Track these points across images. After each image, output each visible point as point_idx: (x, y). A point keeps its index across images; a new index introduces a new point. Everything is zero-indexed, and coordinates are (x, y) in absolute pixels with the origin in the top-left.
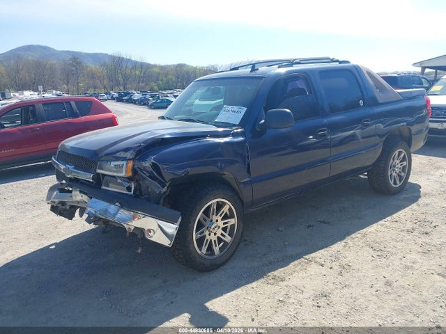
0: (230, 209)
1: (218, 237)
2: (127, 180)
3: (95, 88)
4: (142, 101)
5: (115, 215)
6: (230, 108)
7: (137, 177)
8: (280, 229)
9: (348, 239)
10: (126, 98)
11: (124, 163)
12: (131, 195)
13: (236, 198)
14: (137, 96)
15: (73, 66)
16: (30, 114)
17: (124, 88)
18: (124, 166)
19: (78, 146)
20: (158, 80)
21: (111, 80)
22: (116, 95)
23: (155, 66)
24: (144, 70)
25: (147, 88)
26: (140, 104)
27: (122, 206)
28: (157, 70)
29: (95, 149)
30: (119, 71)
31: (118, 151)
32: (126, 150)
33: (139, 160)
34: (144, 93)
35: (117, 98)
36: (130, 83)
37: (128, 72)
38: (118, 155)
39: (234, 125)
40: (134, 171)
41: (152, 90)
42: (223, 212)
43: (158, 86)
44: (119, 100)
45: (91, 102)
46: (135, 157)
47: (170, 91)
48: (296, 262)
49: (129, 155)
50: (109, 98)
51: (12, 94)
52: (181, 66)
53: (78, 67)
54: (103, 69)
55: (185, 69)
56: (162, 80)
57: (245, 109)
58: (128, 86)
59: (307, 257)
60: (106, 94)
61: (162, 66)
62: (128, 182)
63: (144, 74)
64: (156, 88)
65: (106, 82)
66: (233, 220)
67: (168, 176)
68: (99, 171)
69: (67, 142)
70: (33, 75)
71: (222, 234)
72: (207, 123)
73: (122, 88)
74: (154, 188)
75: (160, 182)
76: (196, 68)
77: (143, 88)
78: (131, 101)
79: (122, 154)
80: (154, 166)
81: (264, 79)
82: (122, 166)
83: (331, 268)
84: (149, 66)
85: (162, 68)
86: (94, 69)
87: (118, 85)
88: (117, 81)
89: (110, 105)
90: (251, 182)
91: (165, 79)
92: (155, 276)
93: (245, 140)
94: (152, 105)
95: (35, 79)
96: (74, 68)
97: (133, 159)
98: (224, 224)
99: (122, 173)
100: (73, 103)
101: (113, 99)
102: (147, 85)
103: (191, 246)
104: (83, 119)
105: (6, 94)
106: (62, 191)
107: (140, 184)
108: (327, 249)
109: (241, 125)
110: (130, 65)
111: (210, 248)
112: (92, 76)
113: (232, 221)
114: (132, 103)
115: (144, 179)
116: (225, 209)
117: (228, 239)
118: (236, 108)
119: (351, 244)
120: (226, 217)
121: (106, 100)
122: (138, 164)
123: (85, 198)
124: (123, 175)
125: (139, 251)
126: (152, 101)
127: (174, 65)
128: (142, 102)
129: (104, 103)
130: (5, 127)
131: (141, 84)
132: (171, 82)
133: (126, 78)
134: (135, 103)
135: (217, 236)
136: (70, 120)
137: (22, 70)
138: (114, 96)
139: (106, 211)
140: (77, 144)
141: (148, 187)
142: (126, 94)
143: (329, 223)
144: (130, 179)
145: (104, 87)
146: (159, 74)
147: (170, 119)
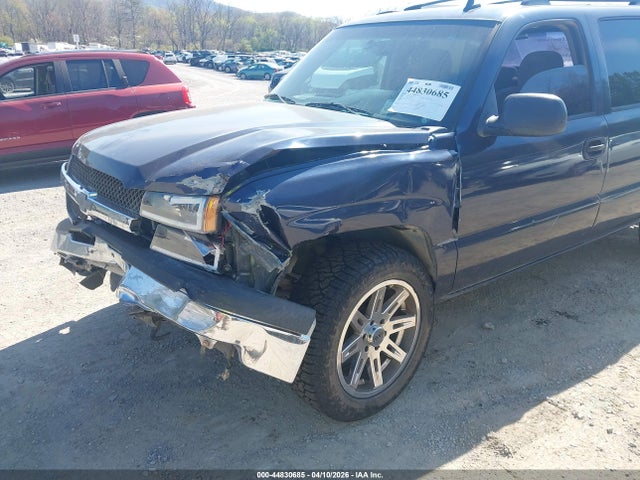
0: (410, 299)
1: (382, 354)
2: (206, 239)
3: (159, 43)
4: (227, 66)
5: (177, 311)
6: (422, 84)
7: (227, 234)
8: (487, 325)
9: (625, 361)
10: (204, 60)
11: (200, 201)
12: (213, 272)
13: (423, 278)
14: (221, 58)
15: (127, 6)
16: (47, 77)
17: (203, 46)
18: (201, 208)
19: (103, 153)
20: (252, 36)
21: (182, 31)
22: (190, 56)
23: (248, 14)
24: (232, 19)
25: (236, 47)
26: (224, 71)
27: (192, 297)
28: (251, 20)
29: (137, 163)
30: (196, 19)
31: (188, 175)
32: (206, 173)
33: (233, 197)
34: (231, 54)
35: (192, 60)
36: (212, 39)
37: (209, 20)
38: (186, 182)
39: (433, 123)
40: (222, 222)
41: (243, 50)
42: (397, 304)
43: (252, 44)
44: (195, 63)
45: (146, 63)
46: (226, 190)
47: (269, 53)
48: (534, 411)
49: (211, 185)
50: (180, 59)
51: (39, 47)
52: (287, 15)
53: (134, 9)
54: (172, 16)
55: (294, 20)
56: (258, 36)
57: (457, 89)
58: (208, 42)
59: (554, 399)
60: (176, 53)
61: (260, 15)
62: (207, 244)
63: (232, 25)
64: (249, 47)
65: (175, 34)
66: (413, 319)
67: (295, 236)
68: (145, 213)
69: (87, 139)
70: (69, 19)
71: (390, 348)
72: (370, 116)
73: (198, 45)
74: (262, 260)
75: (276, 249)
76: (309, 19)
77: (230, 46)
78: (211, 66)
79: (196, 182)
80: (267, 214)
81: (496, 27)
82: (196, 207)
83: (609, 432)
84: (240, 14)
85: (259, 17)
86: (158, 13)
87: (194, 40)
88: (192, 33)
89: (180, 70)
90: (456, 246)
91: (263, 35)
92: (254, 419)
93: (454, 156)
94: (241, 73)
95: (72, 25)
96: (129, 11)
97: (220, 195)
98: (396, 326)
99: (195, 223)
100: (117, 63)
101: (185, 61)
102: (235, 41)
103: (332, 378)
104: (134, 90)
105: (30, 46)
106: (77, 237)
107: (232, 250)
108: (590, 381)
109: (447, 122)
110: (212, 11)
111: (366, 376)
112: (156, 24)
113: (410, 322)
114: (212, 68)
115: (242, 239)
116: (400, 300)
117: (400, 356)
118: (436, 85)
119: (633, 372)
120: (400, 314)
121: (175, 62)
122: (231, 206)
123: (118, 259)
124: (196, 228)
125: (225, 377)
126: (242, 68)
127: (277, 14)
128: (229, 68)
129: (170, 67)
130: (4, 98)
131: (227, 41)
132: (271, 39)
133: (205, 30)
134: (217, 70)
135: (380, 350)
136: (112, 91)
137: (52, 10)
138: (187, 58)
139: (158, 300)
140: (103, 147)
141: (249, 256)
142: (205, 55)
143: (575, 318)
144: (211, 238)
145: (173, 42)
146: (254, 25)
147: (290, 101)
